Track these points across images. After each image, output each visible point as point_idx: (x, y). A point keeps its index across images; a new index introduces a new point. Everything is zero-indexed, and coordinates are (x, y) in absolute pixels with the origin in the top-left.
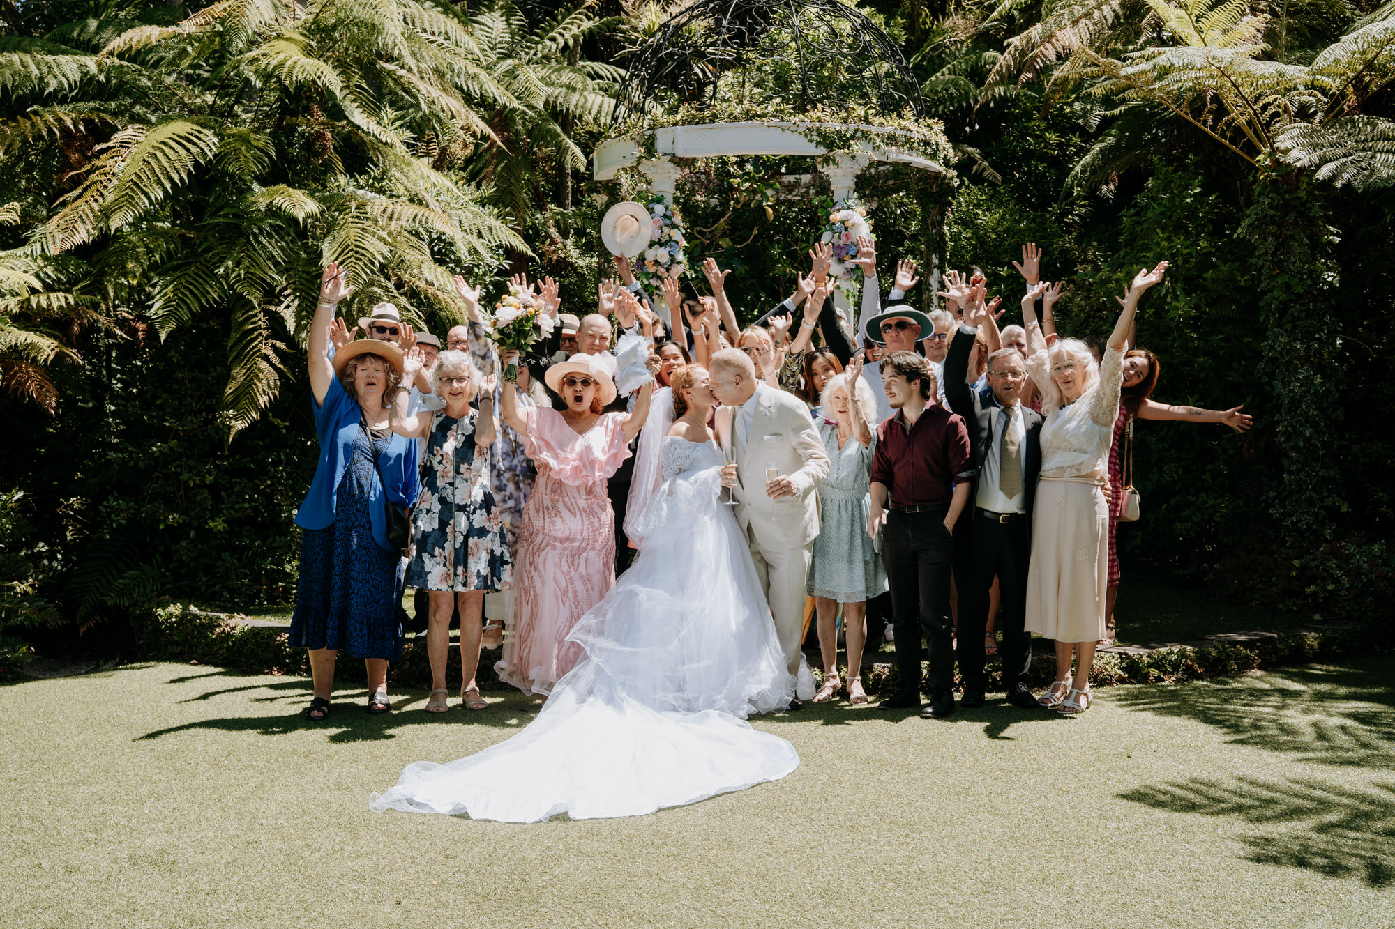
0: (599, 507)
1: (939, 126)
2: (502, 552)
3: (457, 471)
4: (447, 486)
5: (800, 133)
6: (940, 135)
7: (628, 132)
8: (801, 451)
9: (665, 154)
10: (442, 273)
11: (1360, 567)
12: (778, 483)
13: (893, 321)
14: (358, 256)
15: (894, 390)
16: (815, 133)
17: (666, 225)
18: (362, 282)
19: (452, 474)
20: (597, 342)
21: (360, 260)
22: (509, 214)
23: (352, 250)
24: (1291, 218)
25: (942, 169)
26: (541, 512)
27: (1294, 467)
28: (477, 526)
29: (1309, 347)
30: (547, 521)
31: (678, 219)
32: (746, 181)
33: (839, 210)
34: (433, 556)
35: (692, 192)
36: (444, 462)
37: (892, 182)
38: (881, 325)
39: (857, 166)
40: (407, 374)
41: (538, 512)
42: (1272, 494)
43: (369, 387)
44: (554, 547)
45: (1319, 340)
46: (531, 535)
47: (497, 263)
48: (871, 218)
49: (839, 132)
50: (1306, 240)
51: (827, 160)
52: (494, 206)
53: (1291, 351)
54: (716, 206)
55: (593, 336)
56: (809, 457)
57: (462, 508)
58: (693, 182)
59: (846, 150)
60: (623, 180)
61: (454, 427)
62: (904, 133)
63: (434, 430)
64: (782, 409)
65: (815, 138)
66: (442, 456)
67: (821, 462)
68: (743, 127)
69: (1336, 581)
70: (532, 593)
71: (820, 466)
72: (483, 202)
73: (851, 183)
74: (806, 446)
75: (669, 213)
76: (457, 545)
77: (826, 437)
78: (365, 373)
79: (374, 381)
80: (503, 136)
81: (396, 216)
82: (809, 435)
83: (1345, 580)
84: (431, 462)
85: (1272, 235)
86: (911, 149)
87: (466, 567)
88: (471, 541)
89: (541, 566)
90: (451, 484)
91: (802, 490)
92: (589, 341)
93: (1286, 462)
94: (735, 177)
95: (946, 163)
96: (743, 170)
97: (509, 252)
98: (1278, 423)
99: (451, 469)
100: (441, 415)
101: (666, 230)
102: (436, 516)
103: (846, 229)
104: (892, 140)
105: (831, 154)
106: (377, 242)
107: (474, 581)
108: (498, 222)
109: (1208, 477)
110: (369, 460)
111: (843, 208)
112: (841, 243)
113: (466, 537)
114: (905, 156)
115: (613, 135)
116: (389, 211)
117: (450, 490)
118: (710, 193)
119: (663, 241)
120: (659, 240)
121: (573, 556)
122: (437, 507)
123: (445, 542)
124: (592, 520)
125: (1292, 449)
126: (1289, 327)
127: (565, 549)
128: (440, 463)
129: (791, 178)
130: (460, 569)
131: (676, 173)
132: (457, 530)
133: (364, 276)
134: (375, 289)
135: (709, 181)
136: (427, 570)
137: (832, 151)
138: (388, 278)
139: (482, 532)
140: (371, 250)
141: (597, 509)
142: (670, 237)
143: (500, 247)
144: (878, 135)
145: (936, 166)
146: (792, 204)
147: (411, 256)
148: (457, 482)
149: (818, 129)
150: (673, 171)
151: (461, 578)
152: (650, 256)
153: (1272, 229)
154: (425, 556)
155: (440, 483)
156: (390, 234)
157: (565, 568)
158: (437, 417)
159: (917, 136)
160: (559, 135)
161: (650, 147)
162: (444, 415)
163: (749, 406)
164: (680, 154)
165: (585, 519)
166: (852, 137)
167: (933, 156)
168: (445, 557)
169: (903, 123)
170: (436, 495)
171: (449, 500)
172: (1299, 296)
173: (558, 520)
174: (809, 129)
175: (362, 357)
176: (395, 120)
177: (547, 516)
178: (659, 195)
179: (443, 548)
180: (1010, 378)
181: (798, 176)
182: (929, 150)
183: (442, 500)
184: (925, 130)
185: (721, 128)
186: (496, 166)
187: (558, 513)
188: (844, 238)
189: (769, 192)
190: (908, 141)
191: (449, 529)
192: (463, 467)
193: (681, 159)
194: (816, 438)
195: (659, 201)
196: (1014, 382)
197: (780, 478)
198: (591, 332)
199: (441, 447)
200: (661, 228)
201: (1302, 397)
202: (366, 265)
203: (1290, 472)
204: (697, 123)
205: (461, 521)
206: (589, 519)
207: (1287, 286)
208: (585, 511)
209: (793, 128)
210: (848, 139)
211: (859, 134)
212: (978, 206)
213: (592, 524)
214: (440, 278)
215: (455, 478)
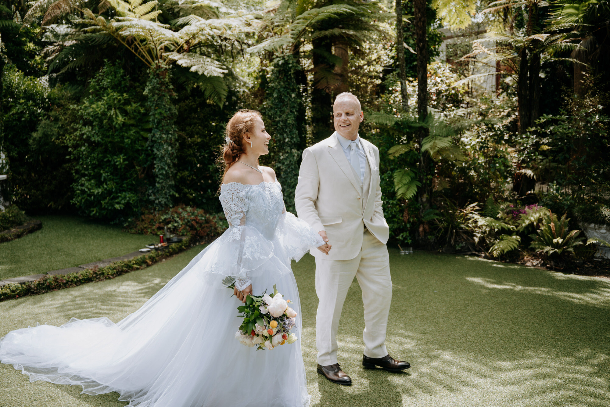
11: (184, 217)
24: (163, 88)
27: (161, 181)
29: (168, 137)
42: (150, 191)
45: (171, 134)
50: (169, 97)
53: (161, 138)
69: (176, 222)
83: (179, 221)
85: (157, 94)
93: (158, 179)
98: (155, 164)
109: (125, 185)
125: (160, 174)
126: (161, 129)
153: (157, 92)
172: (165, 117)
201: (165, 155)
203: (159, 183)
207: (161, 113)
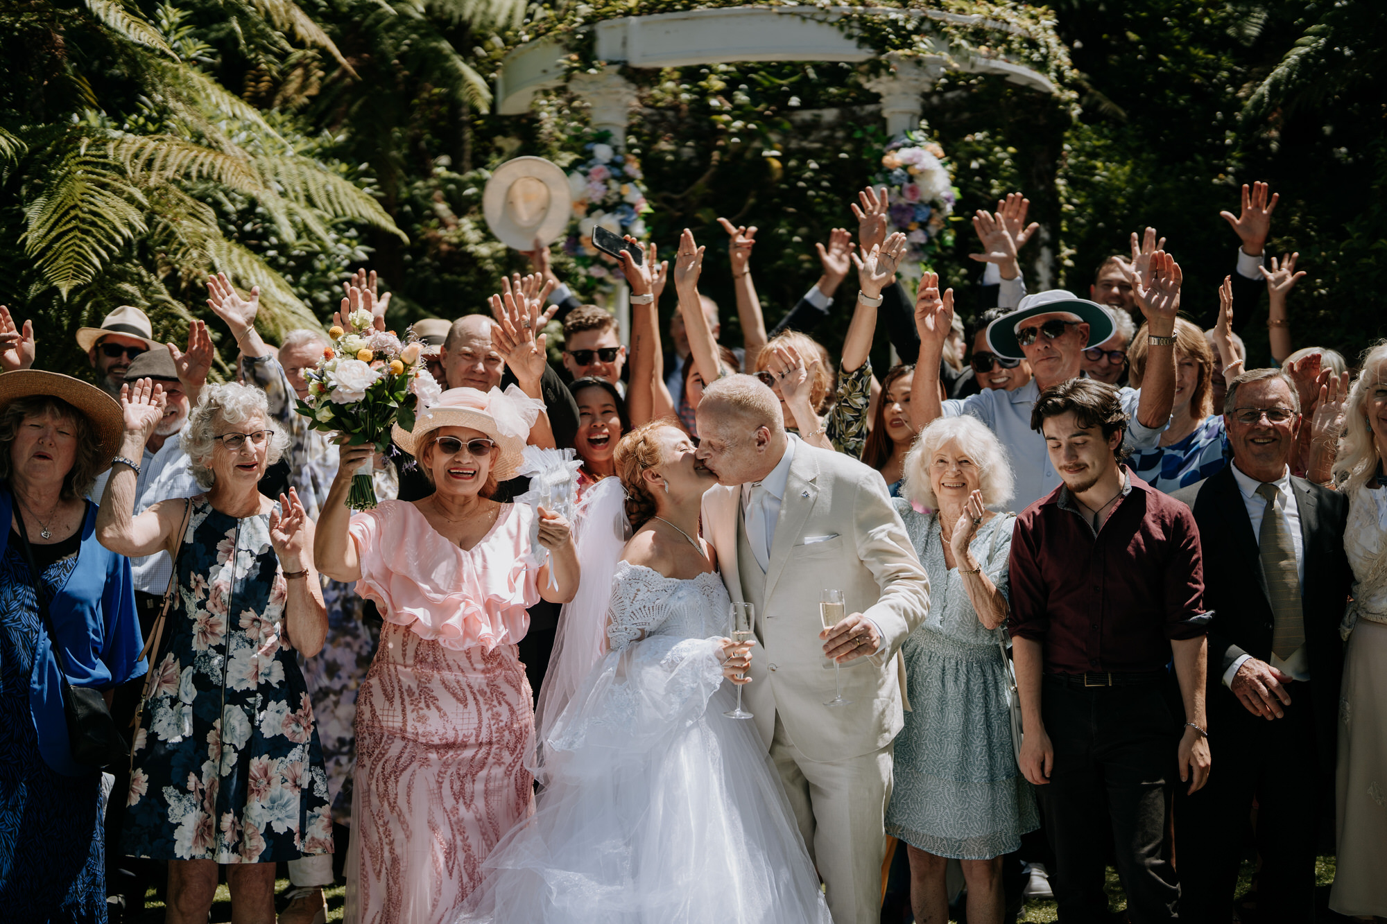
0: (508, 681)
1: (1049, 21)
2: (312, 782)
3: (234, 624)
4: (212, 652)
5: (832, 24)
6: (1051, 32)
7: (549, 30)
8: (876, 568)
9: (611, 63)
10: (241, 256)
12: (846, 630)
13: (1037, 322)
14: (86, 227)
15: (1085, 457)
16: (855, 24)
17: (614, 177)
18: (92, 271)
19: (222, 629)
20: (481, 367)
21: (87, 232)
22: (366, 174)
23: (76, 217)
25: (1054, 88)
26: (397, 701)
28: (267, 733)
30: (411, 716)
31: (634, 168)
32: (735, 118)
33: (897, 149)
34: (184, 791)
35: (655, 138)
36: (209, 604)
37: (966, 115)
38: (1016, 330)
39: (925, 78)
40: (132, 432)
41: (390, 699)
43: (38, 461)
44: (425, 762)
46: (377, 743)
47: (347, 250)
48: (950, 162)
49: (894, 23)
51: (875, 68)
52: (342, 161)
54: (691, 159)
55: (473, 357)
56: (893, 577)
57: (238, 698)
58: (654, 123)
59: (907, 51)
60: (544, 115)
61: (230, 533)
62: (998, 25)
63: (189, 539)
64: (840, 485)
65: (856, 32)
66: (206, 592)
67: (917, 586)
68: (737, 15)
70: (387, 854)
71: (916, 592)
72: (326, 155)
73: (914, 105)
74: (881, 553)
75: (619, 159)
76: (226, 771)
77: (921, 539)
78: (35, 433)
79: (50, 451)
80: (360, 59)
81: (157, 164)
82: (890, 535)
84: (182, 603)
86: (1009, 52)
87: (240, 815)
88: (256, 764)
89: (402, 802)
90: (221, 649)
91: (889, 641)
92: (465, 364)
94: (721, 112)
95: (1060, 77)
96: (731, 100)
97: (369, 233)
99: (222, 618)
100: (202, 510)
101: (614, 185)
102: (188, 710)
103: (911, 179)
104: (978, 36)
105: (883, 57)
106: (121, 203)
107: (259, 844)
108: (349, 185)
110: (30, 608)
111: (905, 146)
112: (903, 201)
113: (245, 757)
114: (1001, 64)
115: (526, 38)
116: (145, 156)
117: (217, 660)
118: (680, 139)
119: (610, 202)
120: (604, 202)
121: (461, 778)
122: (189, 693)
123: (202, 762)
124: (498, 709)
127: (446, 764)
128: (201, 605)
129: (807, 115)
130: (228, 819)
131: (630, 98)
132: (227, 740)
133: (96, 261)
134: (126, 286)
135: (680, 120)
136: (172, 820)
137: (884, 52)
138: (152, 269)
139: (279, 747)
140: (110, 216)
141: (505, 688)
142: (621, 196)
143: (350, 224)
144: (956, 28)
145: (1047, 82)
146: (805, 155)
147: (186, 228)
148: (233, 646)
149: (861, 19)
150: (624, 90)
151: (228, 837)
152: (588, 227)
154: (169, 792)
155: (198, 645)
156: (148, 192)
157: (449, 802)
158: (196, 512)
159: (1018, 31)
160: (447, 58)
161: (586, 50)
162: (209, 509)
163: (771, 482)
164: (637, 62)
165: (484, 708)
166: (917, 31)
167: (1042, 66)
168: (202, 792)
169: (996, 10)
170: (190, 669)
171: (213, 679)
173: (432, 714)
174: (846, 17)
175: (38, 403)
176: (181, 25)
177: (409, 708)
178: (603, 129)
179: (199, 775)
180: (1265, 421)
181: (816, 112)
182: (1036, 56)
183: (201, 680)
184: (1028, 23)
185: (701, 17)
186: (351, 104)
187: (430, 699)
188: (907, 194)
189: (774, 137)
190: (1004, 38)
191: (211, 737)
192: (247, 617)
193: (638, 71)
194: (903, 539)
195: (603, 138)
196: (1275, 428)
197: (849, 620)
198: (468, 349)
199: (206, 575)
200: (605, 182)
202: (99, 242)
204: (663, 11)
205: (236, 721)
206: (491, 707)
208: (483, 693)
209: (820, 17)
210: (911, 33)
211: (927, 26)
212: (1093, 155)
213: (496, 717)
214: (237, 264)
215: (228, 636)
